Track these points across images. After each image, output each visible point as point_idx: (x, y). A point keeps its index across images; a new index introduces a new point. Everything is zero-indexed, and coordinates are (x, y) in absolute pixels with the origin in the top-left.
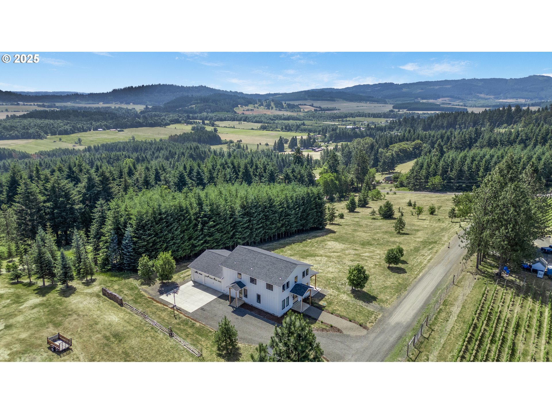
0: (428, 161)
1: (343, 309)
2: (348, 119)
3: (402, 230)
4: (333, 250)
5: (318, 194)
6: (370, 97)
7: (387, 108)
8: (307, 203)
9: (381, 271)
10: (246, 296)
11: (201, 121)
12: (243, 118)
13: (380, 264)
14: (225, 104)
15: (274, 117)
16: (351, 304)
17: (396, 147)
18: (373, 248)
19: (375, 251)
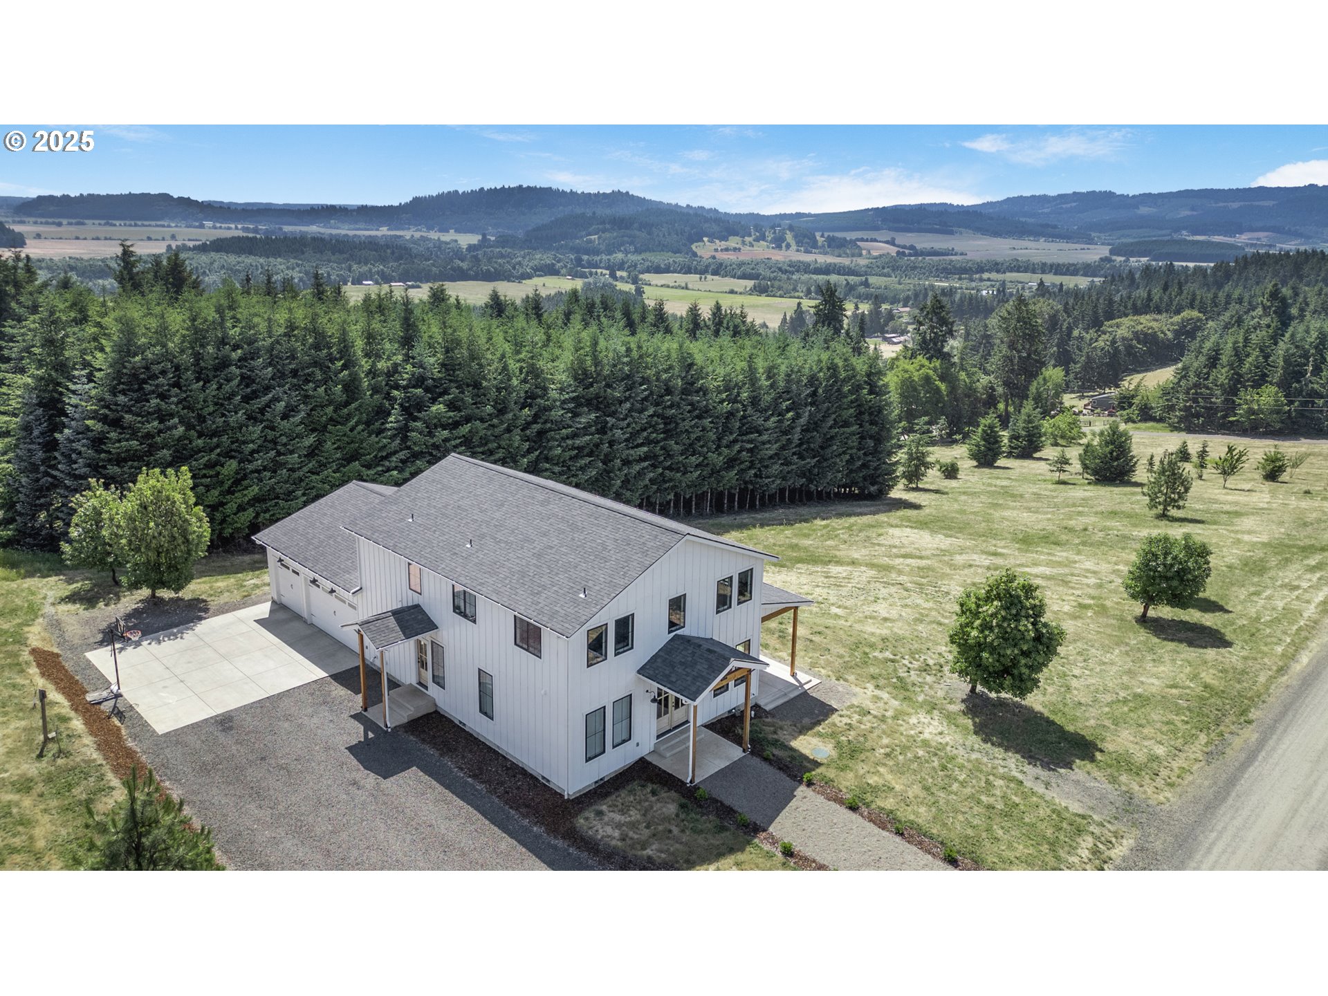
0: (1235, 343)
1: (916, 790)
2: (986, 275)
3: (1179, 507)
4: (903, 551)
5: (869, 375)
6: (1047, 226)
7: (1095, 253)
8: (827, 399)
9: (1109, 631)
10: (439, 681)
11: (608, 272)
12: (712, 267)
13: (1103, 607)
14: (669, 234)
15: (789, 266)
16: (961, 767)
17: (1124, 327)
18: (1064, 554)
19: (1075, 562)
